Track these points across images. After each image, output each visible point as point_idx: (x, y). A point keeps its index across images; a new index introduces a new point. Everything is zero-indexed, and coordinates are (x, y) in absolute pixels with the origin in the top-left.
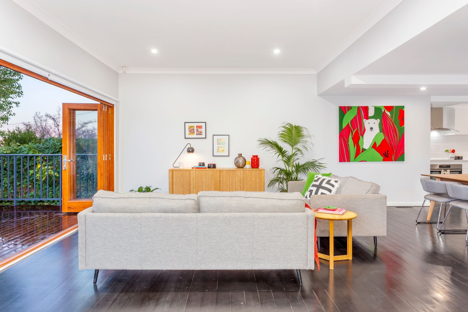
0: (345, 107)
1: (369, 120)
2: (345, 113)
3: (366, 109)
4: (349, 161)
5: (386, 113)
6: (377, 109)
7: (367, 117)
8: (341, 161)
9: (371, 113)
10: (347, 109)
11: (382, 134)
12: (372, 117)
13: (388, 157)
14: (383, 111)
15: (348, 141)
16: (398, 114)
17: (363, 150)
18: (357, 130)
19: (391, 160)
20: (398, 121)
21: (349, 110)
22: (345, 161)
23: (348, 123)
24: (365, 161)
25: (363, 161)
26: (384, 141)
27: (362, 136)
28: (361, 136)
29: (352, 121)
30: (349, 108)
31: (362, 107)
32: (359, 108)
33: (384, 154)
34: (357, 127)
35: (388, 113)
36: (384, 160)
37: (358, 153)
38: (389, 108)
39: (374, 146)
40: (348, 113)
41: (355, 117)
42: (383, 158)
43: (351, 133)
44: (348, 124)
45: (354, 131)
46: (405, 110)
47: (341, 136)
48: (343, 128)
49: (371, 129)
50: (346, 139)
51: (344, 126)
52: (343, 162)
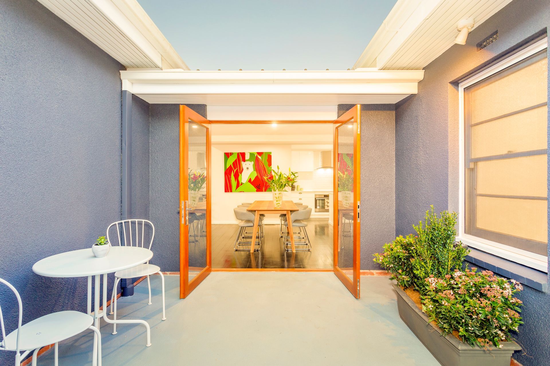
0: (228, 153)
1: (246, 163)
2: (228, 157)
3: (243, 155)
4: (231, 191)
5: (258, 157)
6: (252, 154)
7: (244, 160)
8: (226, 191)
9: (247, 157)
10: (229, 154)
11: (255, 172)
12: (248, 160)
13: (260, 189)
14: (256, 156)
15: (231, 177)
16: (267, 158)
17: (241, 183)
18: (237, 169)
19: (262, 191)
20: (267, 163)
21: (231, 155)
22: (228, 192)
23: (231, 165)
24: (243, 192)
25: (241, 192)
26: (257, 178)
28: (240, 174)
29: (233, 163)
30: (231, 154)
31: (241, 153)
32: (238, 154)
33: (256, 186)
34: (237, 167)
35: (259, 157)
36: (257, 191)
37: (238, 186)
38: (260, 154)
39: (250, 181)
40: (231, 157)
41: (236, 161)
42: (256, 189)
43: (232, 172)
45: (235, 169)
46: (272, 155)
47: (226, 173)
48: (227, 168)
49: (248, 168)
50: (229, 176)
51: (228, 167)
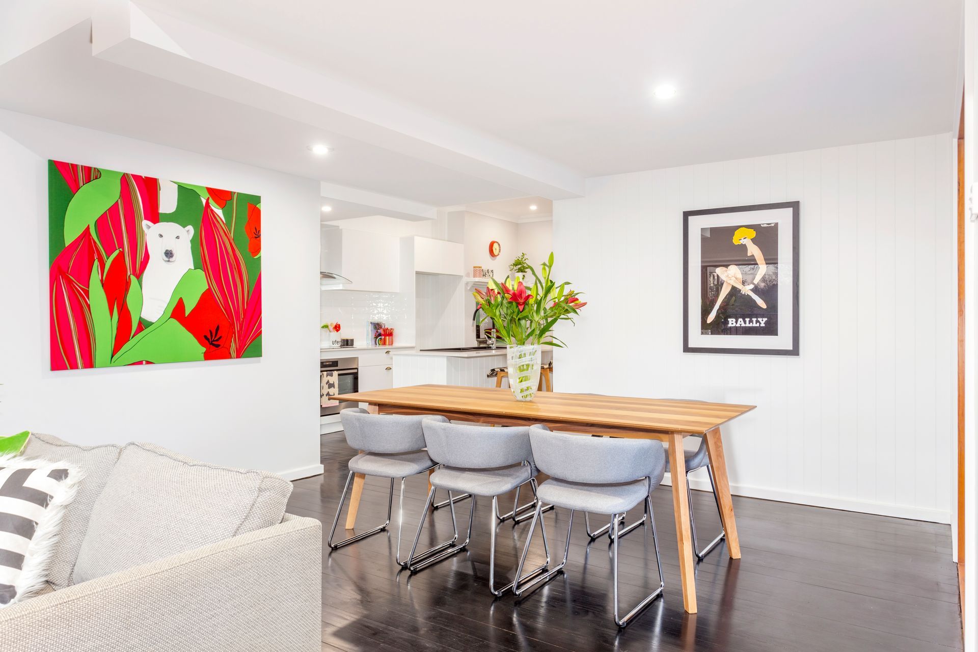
0: (74, 166)
1: (161, 227)
2: (75, 188)
3: (150, 187)
4: (89, 363)
5: (212, 211)
6: (186, 193)
7: (154, 216)
8: (57, 364)
9: (168, 202)
10: (80, 175)
11: (201, 273)
12: (170, 218)
13: (218, 346)
14: (204, 201)
15: (87, 293)
16: (245, 219)
17: (140, 323)
18: (122, 254)
19: (227, 356)
20: (245, 240)
21: (88, 180)
22: (74, 366)
23: (88, 228)
24: (148, 363)
25: (140, 363)
26: (207, 297)
27: (139, 276)
28: (133, 279)
29: (101, 222)
30: (90, 174)
31: (137, 178)
32: (125, 180)
33: (206, 337)
34: (121, 245)
35: (219, 211)
36: (208, 356)
37: (123, 335)
38: (220, 196)
39: (178, 312)
40: (85, 190)
41: (114, 209)
42: (204, 349)
43: (96, 263)
44: (87, 231)
45: (109, 255)
46: (263, 207)
47: (58, 271)
48: (68, 242)
49: (169, 254)
50: (79, 286)
51: (70, 236)
52: (65, 368)
